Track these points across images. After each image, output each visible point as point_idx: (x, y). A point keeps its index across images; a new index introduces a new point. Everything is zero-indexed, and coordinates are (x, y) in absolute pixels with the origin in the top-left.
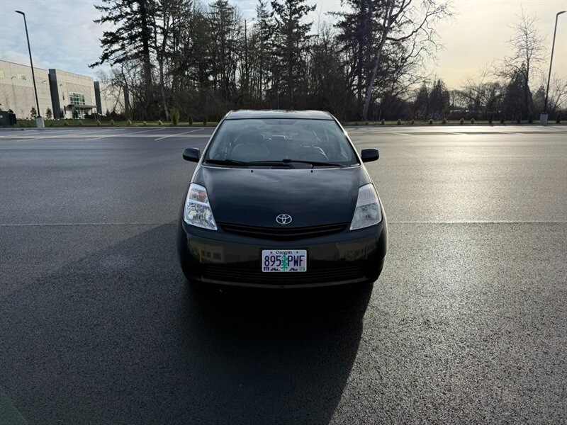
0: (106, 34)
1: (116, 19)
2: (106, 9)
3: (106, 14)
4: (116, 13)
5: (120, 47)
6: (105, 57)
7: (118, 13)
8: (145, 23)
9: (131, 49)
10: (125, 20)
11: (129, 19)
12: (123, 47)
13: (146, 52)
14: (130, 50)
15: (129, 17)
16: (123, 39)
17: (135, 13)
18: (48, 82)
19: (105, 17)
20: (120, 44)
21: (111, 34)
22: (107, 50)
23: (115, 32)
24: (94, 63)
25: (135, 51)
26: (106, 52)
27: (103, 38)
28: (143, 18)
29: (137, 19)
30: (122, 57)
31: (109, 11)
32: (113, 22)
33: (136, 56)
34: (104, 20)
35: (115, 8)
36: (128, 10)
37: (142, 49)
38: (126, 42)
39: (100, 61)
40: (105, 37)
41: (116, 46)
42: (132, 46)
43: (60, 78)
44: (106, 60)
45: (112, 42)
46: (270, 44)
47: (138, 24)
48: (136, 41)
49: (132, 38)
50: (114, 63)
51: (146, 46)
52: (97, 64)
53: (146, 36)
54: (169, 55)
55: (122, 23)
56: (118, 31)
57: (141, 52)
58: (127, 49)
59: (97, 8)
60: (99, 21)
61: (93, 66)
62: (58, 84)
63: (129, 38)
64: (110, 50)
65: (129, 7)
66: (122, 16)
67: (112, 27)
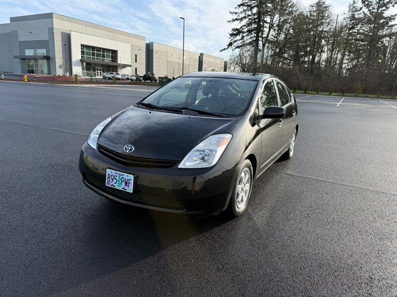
0: (234, 30)
1: (241, 19)
2: (236, 13)
3: (235, 17)
4: (242, 15)
5: (241, 38)
6: (230, 44)
7: (244, 16)
8: (259, 21)
9: (248, 39)
10: (247, 20)
11: (250, 19)
12: (243, 37)
13: (257, 40)
14: (247, 40)
15: (250, 17)
16: (243, 32)
17: (254, 15)
18: (198, 61)
19: (235, 19)
20: (241, 36)
21: (237, 29)
22: (232, 40)
23: (239, 28)
24: (223, 49)
25: (250, 40)
26: (231, 41)
27: (231, 32)
28: (259, 18)
29: (255, 19)
30: (241, 44)
31: (238, 14)
32: (239, 21)
33: (250, 44)
34: (234, 20)
35: (241, 12)
36: (250, 13)
37: (255, 39)
38: (245, 35)
39: (227, 47)
40: (233, 32)
41: (238, 37)
42: (249, 37)
43: (205, 59)
44: (230, 47)
45: (236, 35)
46: (355, 32)
47: (255, 22)
48: (252, 34)
49: (250, 31)
50: (235, 48)
51: (257, 37)
52: (225, 49)
53: (259, 30)
54: (270, 42)
55: (245, 22)
56: (241, 28)
57: (254, 41)
58: (245, 38)
59: (231, 13)
60: (230, 21)
61: (222, 50)
62: (203, 63)
63: (247, 32)
64: (234, 40)
65: (251, 11)
66: (245, 17)
67: (237, 25)
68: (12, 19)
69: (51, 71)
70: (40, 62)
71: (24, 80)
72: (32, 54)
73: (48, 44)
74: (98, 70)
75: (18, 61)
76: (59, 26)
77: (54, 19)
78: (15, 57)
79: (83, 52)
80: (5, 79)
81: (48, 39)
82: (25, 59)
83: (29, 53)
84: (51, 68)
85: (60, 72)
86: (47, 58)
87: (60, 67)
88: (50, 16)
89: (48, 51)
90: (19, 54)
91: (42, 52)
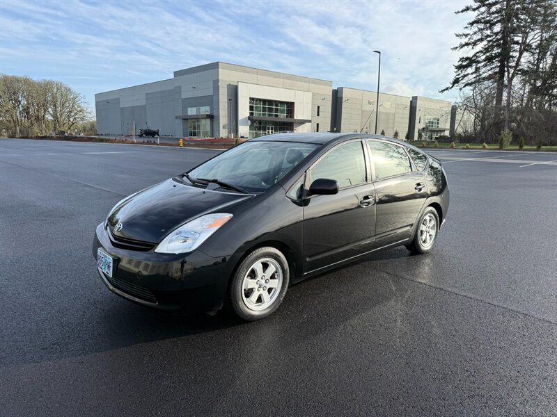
0: (462, 59)
1: (475, 43)
2: (466, 35)
3: (465, 41)
4: (476, 38)
5: (474, 71)
6: (456, 81)
7: (479, 37)
8: (506, 42)
9: (486, 72)
10: (485, 42)
11: (489, 41)
12: (477, 69)
13: (501, 73)
14: (484, 73)
15: (489, 39)
16: (479, 62)
17: (496, 34)
18: (409, 108)
19: (464, 43)
20: (474, 67)
21: (467, 59)
22: (459, 75)
23: (471, 56)
24: (445, 88)
25: (490, 72)
26: (457, 77)
27: (457, 64)
28: (505, 38)
29: (497, 40)
31: (469, 37)
32: (470, 47)
33: (489, 78)
34: (462, 46)
35: (475, 33)
36: (489, 32)
37: (497, 70)
38: (479, 65)
39: (451, 86)
40: (460, 63)
41: (470, 70)
42: (489, 68)
43: (419, 104)
44: (456, 85)
45: (466, 67)
47: (498, 46)
48: (493, 62)
49: (489, 60)
50: (464, 87)
51: (502, 68)
52: (447, 89)
53: (505, 57)
54: (524, 72)
56: (475, 55)
57: (496, 73)
58: (482, 70)
59: (457, 36)
60: (457, 48)
61: (443, 91)
62: (417, 110)
63: (484, 60)
64: (462, 74)
65: (490, 29)
66: (481, 40)
67: (469, 52)
68: (176, 74)
69: (215, 132)
70: (203, 122)
71: (179, 145)
72: (194, 113)
73: (212, 100)
74: (269, 129)
75: (180, 121)
76: (226, 77)
77: (220, 70)
78: (177, 118)
79: (251, 108)
80: (161, 144)
81: (212, 94)
82: (187, 119)
83: (192, 111)
84: (215, 128)
85: (223, 133)
86: (211, 117)
87: (224, 127)
88: (215, 66)
89: (211, 109)
90: (181, 114)
91: (205, 110)
